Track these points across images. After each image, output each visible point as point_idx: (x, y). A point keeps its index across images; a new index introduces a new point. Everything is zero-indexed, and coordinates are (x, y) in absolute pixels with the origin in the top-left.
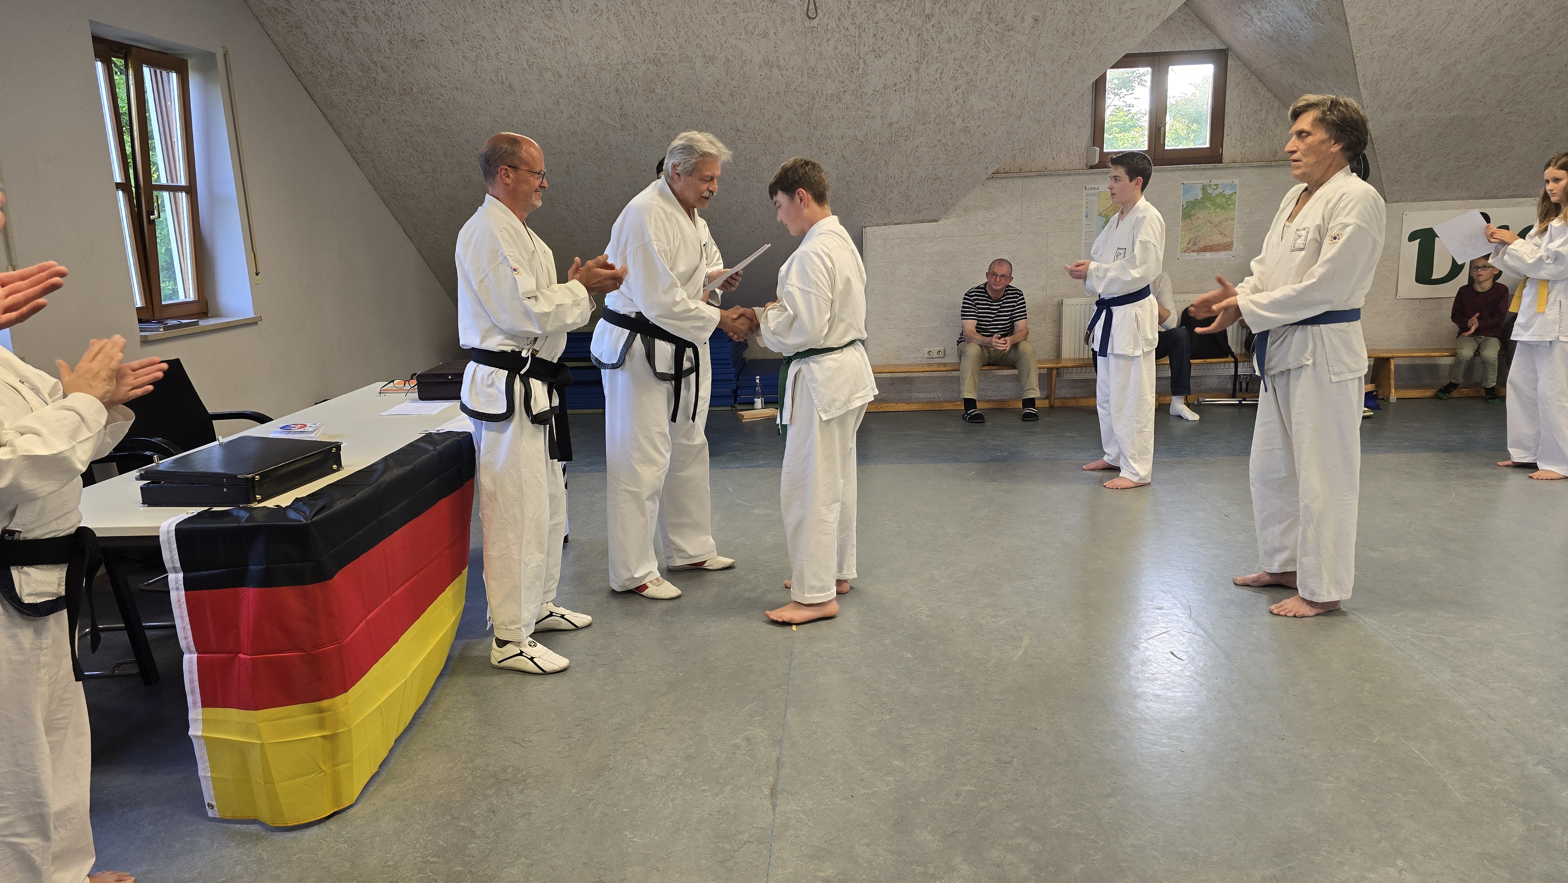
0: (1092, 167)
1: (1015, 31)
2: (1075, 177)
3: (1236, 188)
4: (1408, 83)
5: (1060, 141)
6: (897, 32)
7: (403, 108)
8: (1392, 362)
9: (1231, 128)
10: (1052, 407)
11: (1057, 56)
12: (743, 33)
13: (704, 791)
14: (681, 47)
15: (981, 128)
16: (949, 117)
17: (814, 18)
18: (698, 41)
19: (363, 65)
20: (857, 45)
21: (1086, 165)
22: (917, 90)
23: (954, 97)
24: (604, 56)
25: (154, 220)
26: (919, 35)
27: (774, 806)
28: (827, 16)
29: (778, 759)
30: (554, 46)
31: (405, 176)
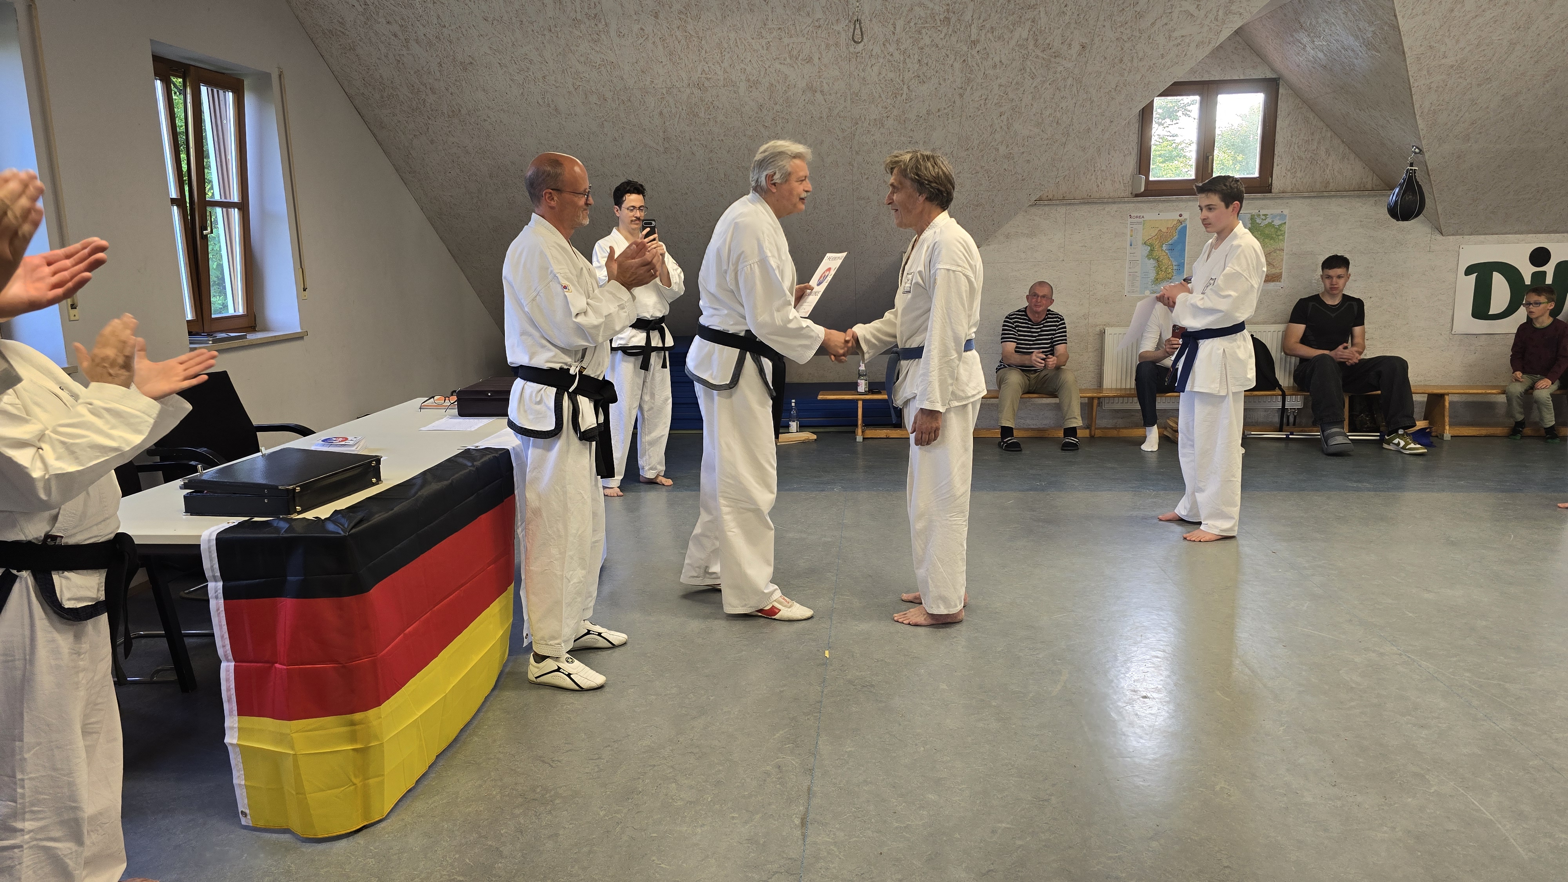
0: (1137, 196)
1: (1062, 58)
2: (1120, 205)
3: (1285, 219)
4: (1467, 114)
5: (1105, 169)
6: (942, 58)
7: (450, 129)
8: (1447, 397)
9: (1281, 158)
10: (1092, 437)
11: (1104, 82)
12: (787, 58)
13: (733, 818)
14: (725, 71)
15: (1025, 155)
16: (992, 144)
17: (860, 43)
18: (742, 66)
19: (413, 86)
20: (902, 71)
21: (1131, 193)
22: (961, 116)
23: (999, 123)
24: (649, 79)
25: (206, 235)
26: (964, 60)
27: (804, 836)
28: (872, 42)
29: (809, 789)
30: (599, 70)
31: (451, 196)
